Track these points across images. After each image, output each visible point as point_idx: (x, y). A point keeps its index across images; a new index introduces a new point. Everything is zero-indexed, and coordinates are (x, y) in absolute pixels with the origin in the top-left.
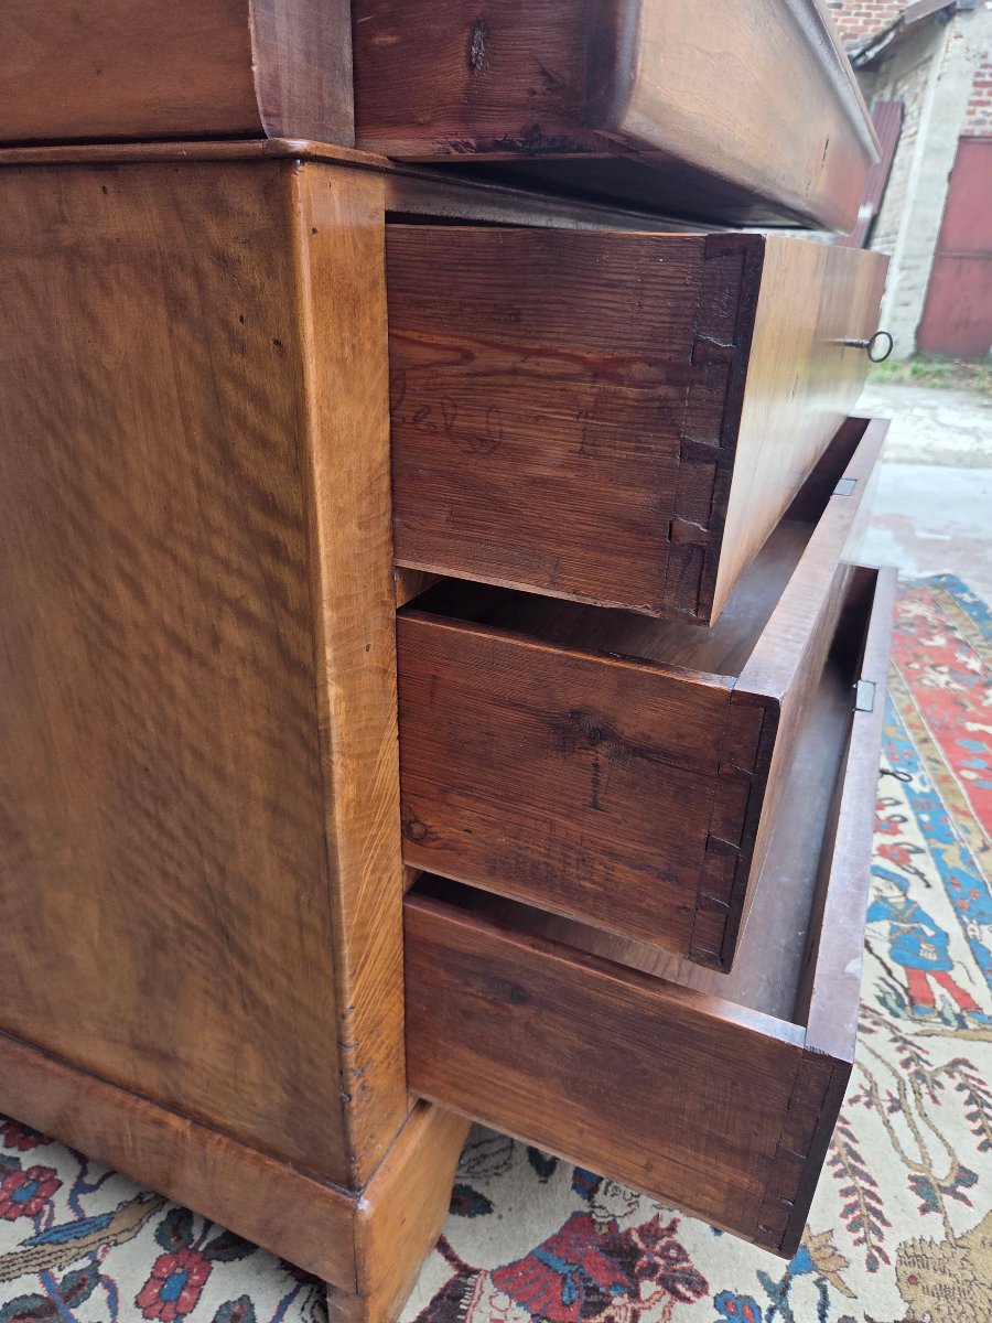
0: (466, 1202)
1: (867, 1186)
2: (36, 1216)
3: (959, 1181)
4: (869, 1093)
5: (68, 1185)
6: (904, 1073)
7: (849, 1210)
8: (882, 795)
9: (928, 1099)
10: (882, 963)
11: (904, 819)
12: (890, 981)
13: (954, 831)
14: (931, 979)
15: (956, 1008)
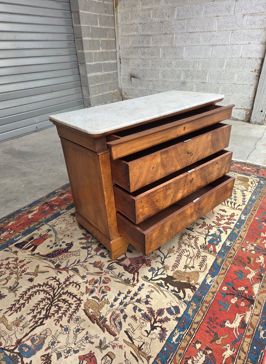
0: (129, 251)
1: (178, 264)
2: (87, 240)
3: (191, 267)
4: (188, 255)
5: (91, 238)
6: (195, 255)
7: (174, 265)
8: (233, 218)
9: (196, 258)
10: (206, 242)
11: (233, 223)
12: (205, 244)
13: (242, 227)
14: (212, 246)
15: (212, 250)
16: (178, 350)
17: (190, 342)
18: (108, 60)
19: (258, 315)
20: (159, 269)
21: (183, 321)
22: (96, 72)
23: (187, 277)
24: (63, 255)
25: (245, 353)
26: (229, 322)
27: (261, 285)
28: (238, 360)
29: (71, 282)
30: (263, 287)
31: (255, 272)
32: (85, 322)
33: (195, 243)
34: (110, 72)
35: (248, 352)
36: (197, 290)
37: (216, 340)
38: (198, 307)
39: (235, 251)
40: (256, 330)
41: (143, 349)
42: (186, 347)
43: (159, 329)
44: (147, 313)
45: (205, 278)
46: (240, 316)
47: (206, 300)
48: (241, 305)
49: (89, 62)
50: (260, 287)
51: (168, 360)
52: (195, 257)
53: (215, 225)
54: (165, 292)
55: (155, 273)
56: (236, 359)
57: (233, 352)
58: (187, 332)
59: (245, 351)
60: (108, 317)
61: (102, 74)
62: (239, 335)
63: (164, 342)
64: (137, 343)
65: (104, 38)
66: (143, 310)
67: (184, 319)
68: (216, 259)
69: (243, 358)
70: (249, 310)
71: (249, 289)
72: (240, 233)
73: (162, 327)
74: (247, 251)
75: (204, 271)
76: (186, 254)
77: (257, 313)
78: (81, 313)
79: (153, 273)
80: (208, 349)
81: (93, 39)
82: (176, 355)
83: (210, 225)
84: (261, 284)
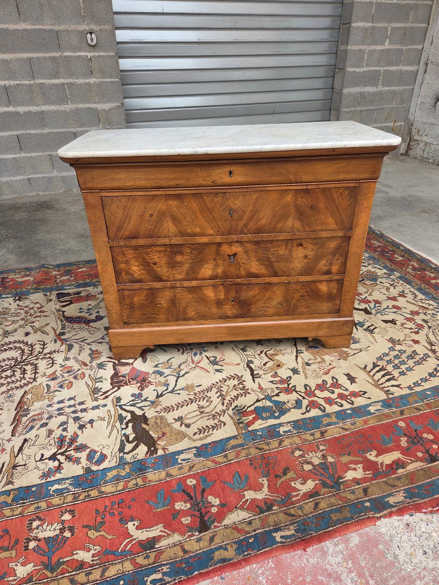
1: (175, 409)
3: (186, 425)
4: (202, 407)
6: (213, 413)
7: (168, 407)
8: (353, 399)
9: (208, 418)
10: (252, 405)
11: (342, 405)
12: (246, 408)
13: (349, 420)
14: (254, 416)
15: (245, 422)
16: (44, 501)
17: (66, 505)
18: (398, 64)
19: (185, 551)
20: (145, 400)
21: (90, 478)
22: (365, 86)
23: (163, 432)
24: (80, 325)
25: (102, 575)
26: (136, 524)
27: (250, 519)
28: (84, 574)
29: (52, 357)
30: (250, 523)
31: (269, 495)
32: (11, 403)
33: (233, 397)
34: (396, 88)
35: (108, 577)
36: (155, 456)
37: (94, 530)
38: (128, 476)
39: (280, 444)
40: (156, 565)
41: (17, 469)
42: (53, 506)
43: (56, 463)
44: (67, 438)
45: (185, 450)
46: (162, 531)
47: (148, 476)
48: (182, 520)
49: (353, 66)
50: (246, 520)
51: (21, 502)
52: (208, 416)
53: (303, 390)
54: (115, 430)
55: (135, 402)
56: (83, 571)
57: (93, 561)
58: (78, 492)
59: (106, 574)
60: (32, 414)
61: (376, 90)
62: (127, 549)
63: (44, 481)
64: (19, 460)
65: (402, 23)
66: (67, 432)
67: (94, 476)
68: (235, 437)
69: (92, 577)
70: (183, 534)
71: (225, 509)
72: (329, 427)
73: (62, 465)
74: (299, 460)
75: (194, 441)
76: (203, 403)
77: (187, 547)
78: (19, 394)
79: (133, 401)
80: (71, 529)
81: (375, 25)
82: (35, 503)
83: (295, 386)
84: (252, 518)
